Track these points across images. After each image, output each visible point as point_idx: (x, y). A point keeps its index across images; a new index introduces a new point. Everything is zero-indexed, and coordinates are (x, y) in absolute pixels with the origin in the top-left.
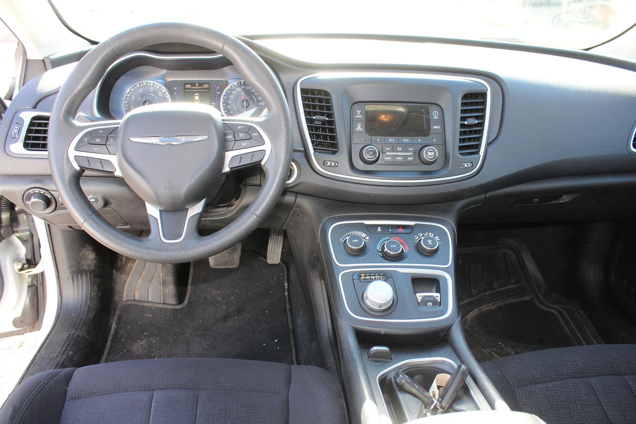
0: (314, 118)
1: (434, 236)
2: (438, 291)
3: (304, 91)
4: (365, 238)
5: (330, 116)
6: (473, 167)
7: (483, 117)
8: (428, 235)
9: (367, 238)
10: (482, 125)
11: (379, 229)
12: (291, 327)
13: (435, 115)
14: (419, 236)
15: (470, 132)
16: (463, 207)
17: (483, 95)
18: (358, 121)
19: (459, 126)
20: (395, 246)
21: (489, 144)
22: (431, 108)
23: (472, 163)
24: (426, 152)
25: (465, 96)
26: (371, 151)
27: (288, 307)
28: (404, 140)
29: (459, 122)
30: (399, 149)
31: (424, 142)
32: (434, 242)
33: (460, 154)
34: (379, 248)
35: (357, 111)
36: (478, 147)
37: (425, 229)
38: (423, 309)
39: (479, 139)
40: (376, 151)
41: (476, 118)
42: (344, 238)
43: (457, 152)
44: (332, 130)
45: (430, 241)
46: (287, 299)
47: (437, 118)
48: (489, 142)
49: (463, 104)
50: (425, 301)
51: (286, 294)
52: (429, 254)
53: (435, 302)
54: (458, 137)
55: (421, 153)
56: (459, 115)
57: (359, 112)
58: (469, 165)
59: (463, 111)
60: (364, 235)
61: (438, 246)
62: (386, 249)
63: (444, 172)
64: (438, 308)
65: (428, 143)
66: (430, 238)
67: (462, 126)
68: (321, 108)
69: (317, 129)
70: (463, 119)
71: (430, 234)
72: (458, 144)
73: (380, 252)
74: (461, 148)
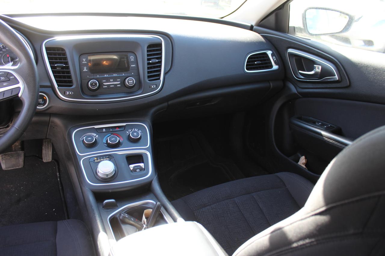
0: (56, 65)
1: (138, 131)
2: (143, 162)
3: (47, 49)
4: (96, 136)
5: (66, 63)
6: (157, 87)
7: (161, 58)
8: (134, 130)
9: (97, 136)
10: (160, 62)
11: (104, 130)
12: (63, 199)
13: (132, 58)
14: (129, 131)
15: (154, 67)
16: (155, 112)
17: (160, 45)
18: (85, 65)
19: (146, 64)
20: (114, 139)
21: (165, 74)
22: (129, 54)
23: (156, 85)
24: (128, 82)
25: (150, 46)
26: (94, 83)
27: (60, 188)
28: (114, 75)
29: (146, 62)
30: (112, 80)
31: (126, 75)
32: (138, 134)
33: (149, 80)
34: (104, 141)
35: (83, 59)
36: (159, 75)
37: (132, 127)
38: (134, 174)
39: (160, 71)
40: (96, 83)
41: (157, 58)
42: (83, 138)
43: (147, 80)
44: (69, 72)
45: (135, 134)
46: (59, 182)
47: (133, 60)
48: (166, 72)
49: (148, 51)
50: (134, 170)
51: (59, 180)
52: (135, 141)
53: (141, 169)
54: (146, 70)
55: (125, 81)
56: (146, 57)
57: (84, 60)
58: (155, 86)
59: (148, 55)
60: (95, 135)
61: (141, 136)
62: (109, 141)
63: (140, 92)
64: (143, 172)
65: (129, 75)
66: (135, 132)
67: (149, 64)
68: (60, 59)
69: (59, 72)
70: (149, 60)
71: (136, 129)
72: (146, 75)
73: (106, 144)
74: (149, 77)
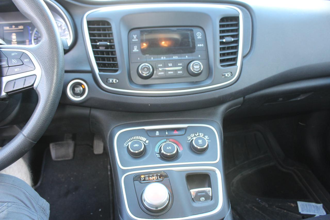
0: (98, 44)
1: (204, 136)
2: (210, 186)
3: (89, 23)
4: (145, 142)
5: (110, 41)
6: (232, 75)
7: (237, 36)
8: (199, 135)
9: (147, 142)
10: (237, 42)
11: (157, 133)
13: (199, 35)
14: (191, 137)
15: (228, 48)
16: (227, 109)
17: (236, 18)
18: (135, 43)
19: (218, 43)
20: (170, 148)
21: (244, 57)
22: (195, 30)
23: (231, 73)
24: (193, 66)
25: (222, 20)
26: (146, 67)
27: (110, 183)
28: (174, 57)
29: (218, 40)
30: (170, 65)
31: (191, 58)
32: (204, 141)
33: (222, 66)
34: (157, 150)
35: (134, 36)
36: (235, 59)
37: (196, 130)
38: (196, 205)
39: (236, 53)
40: (149, 68)
41: (232, 36)
42: (128, 143)
43: (219, 64)
44: (113, 53)
45: (200, 141)
47: (201, 38)
48: (245, 54)
49: (221, 26)
50: (197, 197)
51: (109, 173)
52: (200, 152)
53: (207, 197)
54: (218, 52)
55: (189, 66)
56: (218, 35)
57: (135, 37)
58: (229, 75)
59: (221, 32)
60: (144, 139)
61: (208, 145)
62: (163, 151)
63: (209, 82)
64: (210, 203)
65: (194, 58)
66: (200, 138)
67: (222, 43)
68: (105, 35)
69: (102, 52)
70: (222, 37)
71: (200, 134)
72: (218, 58)
73: (158, 154)
74: (222, 61)
